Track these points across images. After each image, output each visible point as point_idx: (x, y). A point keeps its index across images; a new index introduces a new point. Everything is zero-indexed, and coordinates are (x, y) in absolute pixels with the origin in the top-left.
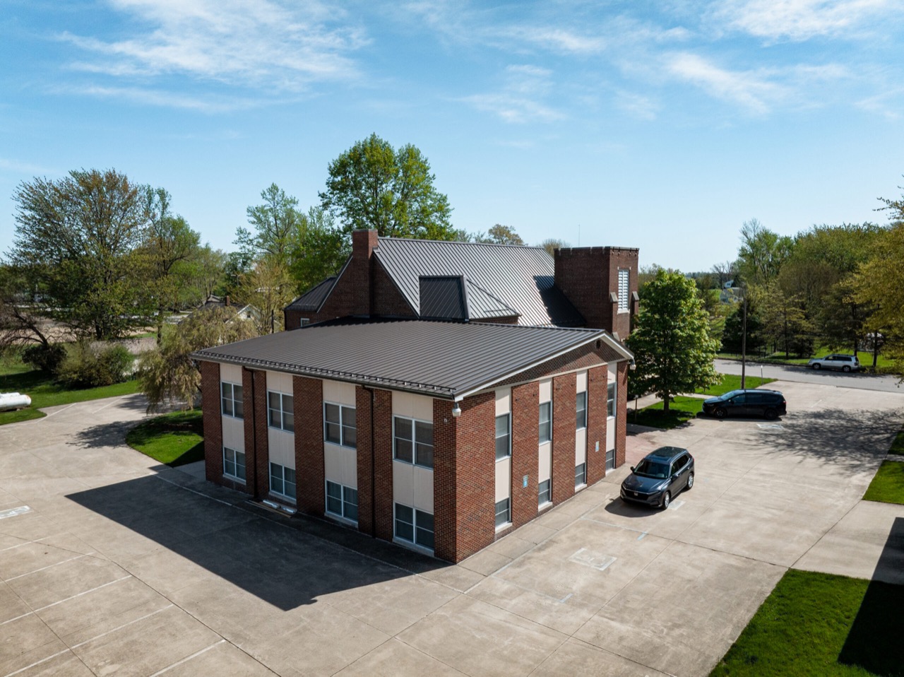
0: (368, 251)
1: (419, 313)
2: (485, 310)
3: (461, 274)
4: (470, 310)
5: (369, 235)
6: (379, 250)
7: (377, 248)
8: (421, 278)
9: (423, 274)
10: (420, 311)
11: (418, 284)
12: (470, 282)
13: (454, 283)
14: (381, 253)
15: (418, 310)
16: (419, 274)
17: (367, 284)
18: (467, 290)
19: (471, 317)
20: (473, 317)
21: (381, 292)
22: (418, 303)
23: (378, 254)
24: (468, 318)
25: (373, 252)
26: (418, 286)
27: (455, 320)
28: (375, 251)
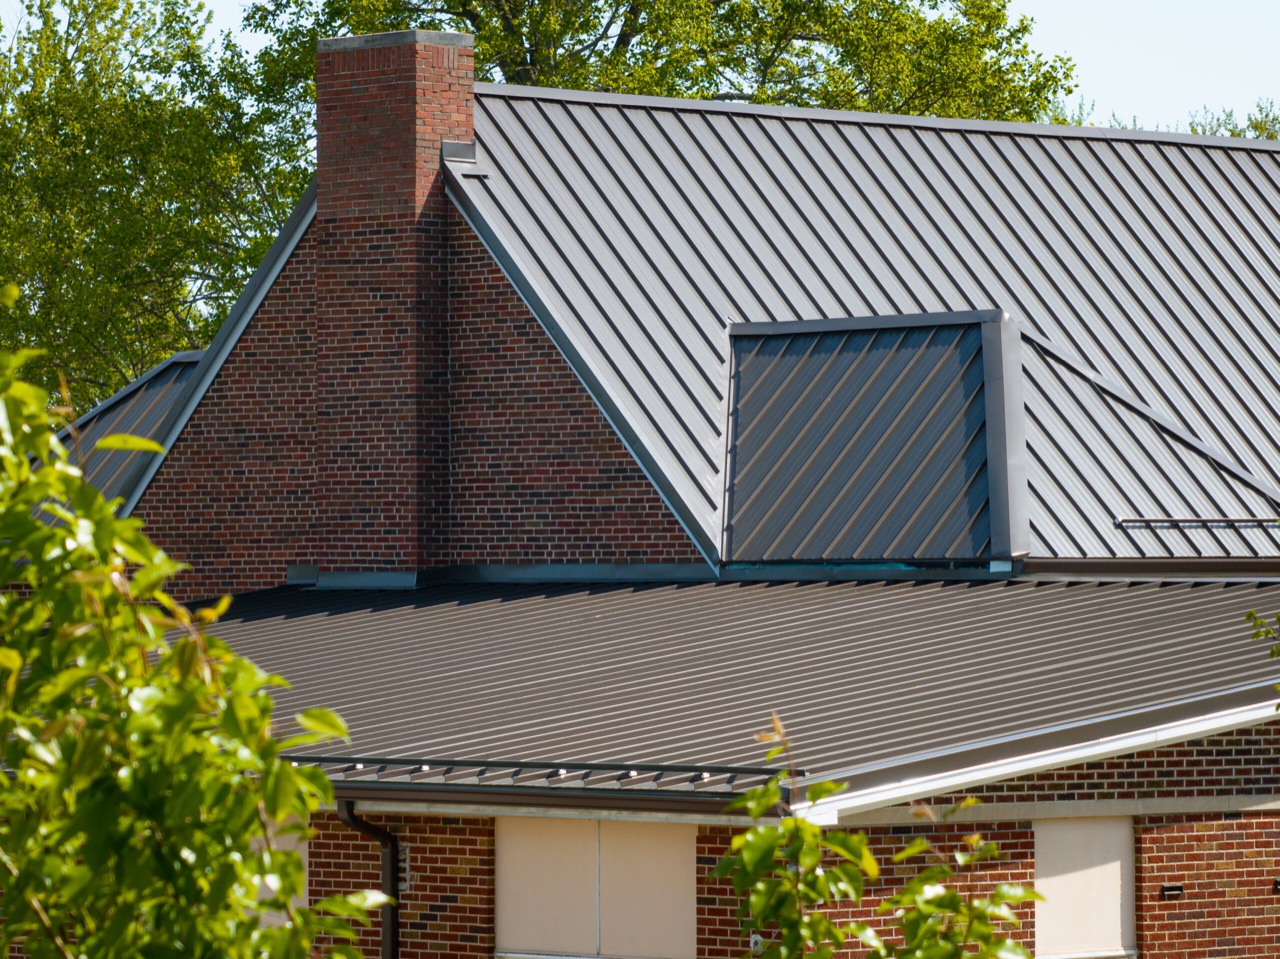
0: (410, 166)
1: (718, 540)
2: (1123, 513)
3: (983, 304)
4: (1022, 510)
5: (421, 67)
6: (483, 165)
7: (467, 152)
8: (741, 340)
9: (757, 316)
10: (729, 529)
11: (721, 375)
12: (1043, 352)
13: (947, 356)
14: (496, 183)
15: (713, 523)
16: (731, 316)
17: (404, 376)
18: (1017, 392)
19: (1024, 545)
20: (1039, 551)
21: (486, 421)
22: (716, 485)
23: (471, 189)
24: (1005, 556)
25: (445, 178)
26: (724, 385)
27: (929, 571)
28: (457, 168)
